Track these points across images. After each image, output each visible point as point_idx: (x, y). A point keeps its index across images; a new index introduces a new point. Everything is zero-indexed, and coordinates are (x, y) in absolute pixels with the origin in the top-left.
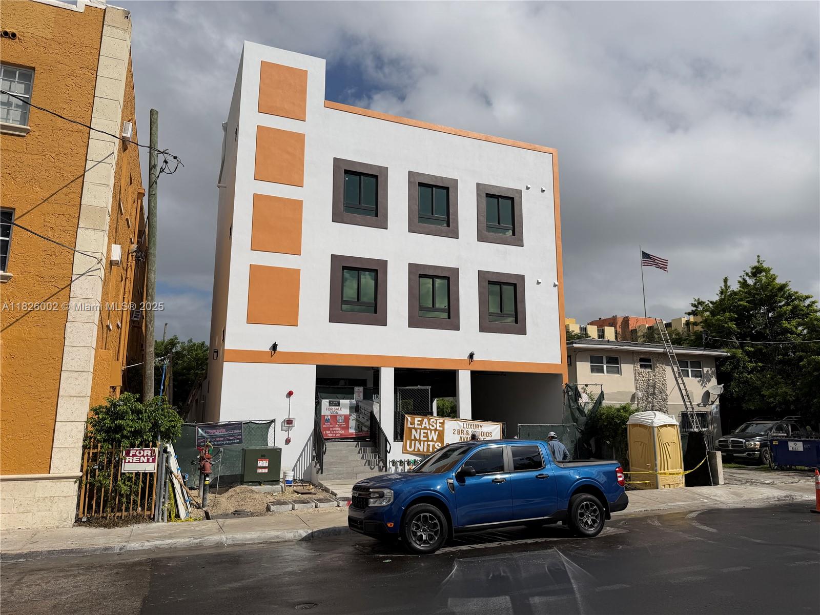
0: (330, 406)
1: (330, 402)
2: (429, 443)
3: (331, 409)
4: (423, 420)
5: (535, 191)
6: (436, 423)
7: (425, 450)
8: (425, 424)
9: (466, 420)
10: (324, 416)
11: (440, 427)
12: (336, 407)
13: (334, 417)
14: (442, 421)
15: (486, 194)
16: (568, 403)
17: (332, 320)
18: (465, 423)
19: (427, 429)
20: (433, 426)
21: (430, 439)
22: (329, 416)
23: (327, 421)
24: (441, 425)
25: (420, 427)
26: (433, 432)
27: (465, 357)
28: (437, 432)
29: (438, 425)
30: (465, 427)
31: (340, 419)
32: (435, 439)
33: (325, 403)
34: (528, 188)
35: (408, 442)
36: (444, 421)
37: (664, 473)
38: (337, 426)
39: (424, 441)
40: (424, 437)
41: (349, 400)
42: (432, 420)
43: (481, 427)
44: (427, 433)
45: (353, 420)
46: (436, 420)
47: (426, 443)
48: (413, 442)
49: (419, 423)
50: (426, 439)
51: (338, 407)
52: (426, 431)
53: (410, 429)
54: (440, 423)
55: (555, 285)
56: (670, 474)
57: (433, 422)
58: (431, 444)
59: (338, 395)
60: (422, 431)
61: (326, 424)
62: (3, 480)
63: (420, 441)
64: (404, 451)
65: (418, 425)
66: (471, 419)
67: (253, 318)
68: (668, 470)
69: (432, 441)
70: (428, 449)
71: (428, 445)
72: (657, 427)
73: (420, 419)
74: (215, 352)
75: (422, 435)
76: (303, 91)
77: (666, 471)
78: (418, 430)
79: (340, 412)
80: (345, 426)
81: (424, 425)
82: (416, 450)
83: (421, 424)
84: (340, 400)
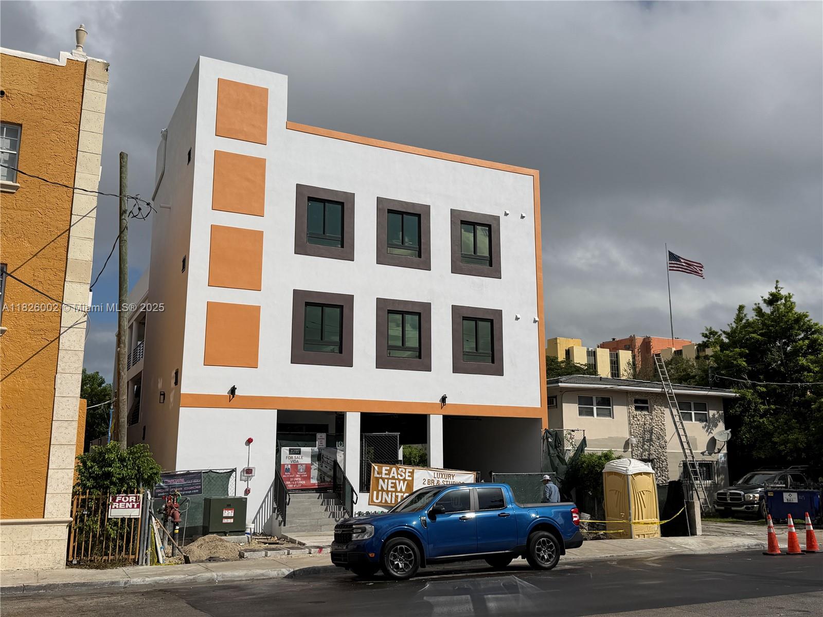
0: (290, 454)
1: (290, 450)
2: (397, 494)
3: (292, 458)
4: (391, 469)
5: (514, 218)
6: (405, 473)
7: (393, 502)
8: (394, 473)
9: (437, 469)
10: (284, 465)
11: (409, 476)
12: (297, 456)
13: (295, 466)
14: (411, 470)
15: (461, 221)
16: (547, 450)
17: (294, 361)
18: (436, 472)
19: (396, 479)
20: (401, 476)
21: (399, 490)
22: (289, 465)
23: (287, 470)
24: (410, 474)
25: (388, 476)
26: (402, 482)
27: (437, 400)
28: (406, 482)
29: (407, 474)
30: (436, 476)
31: (301, 469)
32: (404, 490)
33: (285, 450)
34: (506, 214)
35: (375, 492)
36: (413, 470)
37: (638, 523)
38: (297, 476)
39: (392, 492)
40: (392, 487)
41: (311, 448)
42: (400, 469)
43: (453, 477)
44: (395, 484)
45: (315, 469)
46: (405, 469)
47: (394, 494)
48: (380, 493)
49: (387, 472)
50: (394, 489)
51: (298, 456)
52: (394, 481)
53: (377, 479)
54: (409, 472)
55: (535, 321)
56: (645, 524)
57: (402, 471)
58: (400, 495)
59: (299, 443)
60: (390, 481)
61: (286, 473)
62: (3, 524)
63: (387, 492)
64: (371, 503)
65: (386, 474)
66: (442, 468)
67: (210, 360)
68: (642, 519)
69: (401, 491)
70: (396, 500)
71: (397, 496)
72: (632, 475)
73: (388, 468)
74: (161, 394)
75: (390, 485)
76: (264, 112)
77: (641, 520)
78: (386, 480)
79: (301, 461)
80: (306, 476)
81: (392, 475)
82: (383, 501)
83: (389, 474)
84: (302, 448)
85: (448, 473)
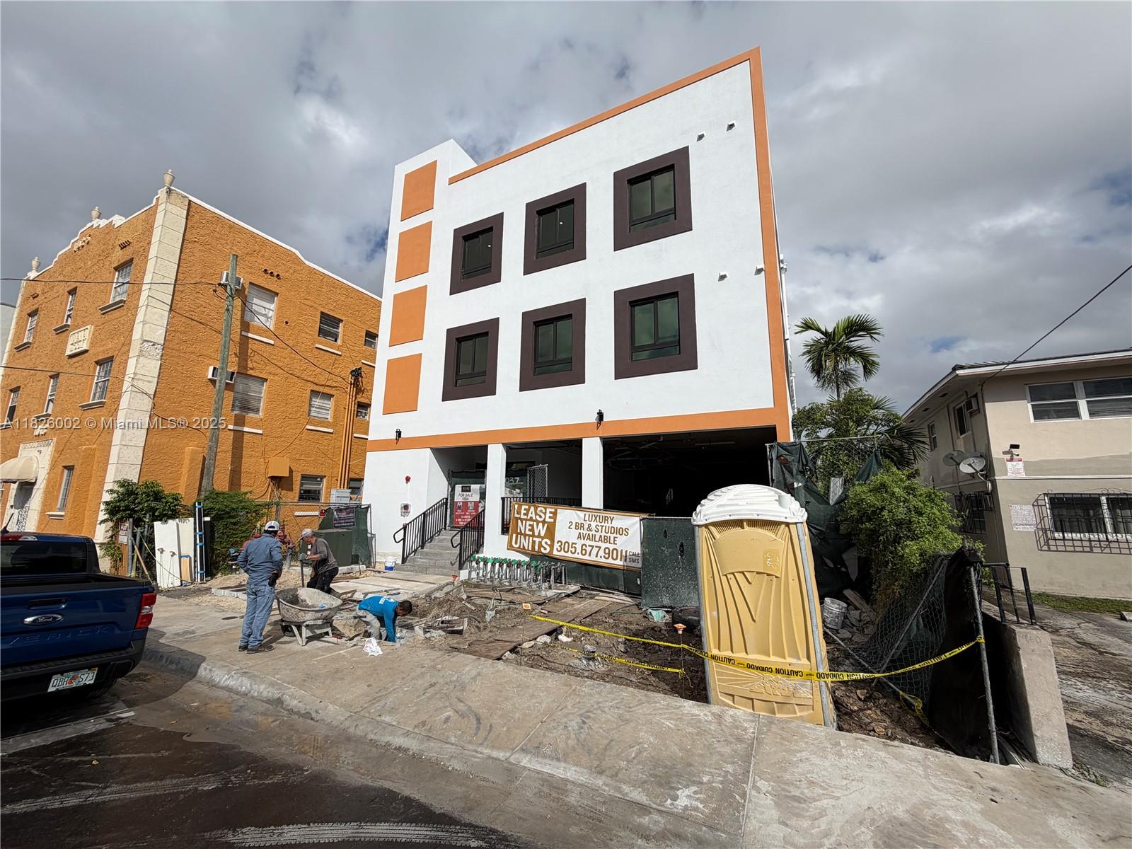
0: (462, 491)
1: (462, 487)
2: (534, 539)
3: (463, 495)
4: (530, 508)
5: (716, 135)
6: (545, 513)
7: (530, 549)
8: (532, 513)
9: (591, 509)
10: (457, 502)
11: (550, 517)
12: (467, 493)
13: (465, 503)
14: (553, 510)
15: (629, 180)
17: (446, 398)
18: (587, 514)
19: (533, 521)
20: (541, 517)
21: (536, 534)
22: (461, 503)
23: (459, 508)
24: (552, 515)
25: (525, 517)
26: (541, 524)
27: (593, 418)
28: (546, 525)
29: (548, 515)
30: (587, 519)
31: (471, 506)
32: (542, 534)
33: (458, 488)
35: (514, 535)
36: (556, 510)
38: (467, 513)
39: (529, 536)
40: (529, 530)
41: (477, 485)
42: (539, 509)
43: (612, 520)
44: (532, 526)
46: (546, 509)
47: (531, 538)
48: (519, 536)
49: (525, 512)
50: (531, 533)
51: (469, 493)
52: (531, 523)
53: (517, 519)
54: (551, 512)
55: (760, 271)
57: (541, 511)
58: (537, 540)
59: (470, 480)
60: (528, 523)
61: (458, 511)
63: (525, 535)
64: (510, 547)
65: (524, 514)
66: (602, 508)
69: (539, 536)
70: (533, 547)
71: (534, 542)
73: (527, 507)
75: (528, 527)
77: (739, 655)
78: (524, 522)
79: (470, 499)
81: (530, 515)
82: (522, 547)
83: (526, 514)
84: (472, 485)
85: (604, 515)
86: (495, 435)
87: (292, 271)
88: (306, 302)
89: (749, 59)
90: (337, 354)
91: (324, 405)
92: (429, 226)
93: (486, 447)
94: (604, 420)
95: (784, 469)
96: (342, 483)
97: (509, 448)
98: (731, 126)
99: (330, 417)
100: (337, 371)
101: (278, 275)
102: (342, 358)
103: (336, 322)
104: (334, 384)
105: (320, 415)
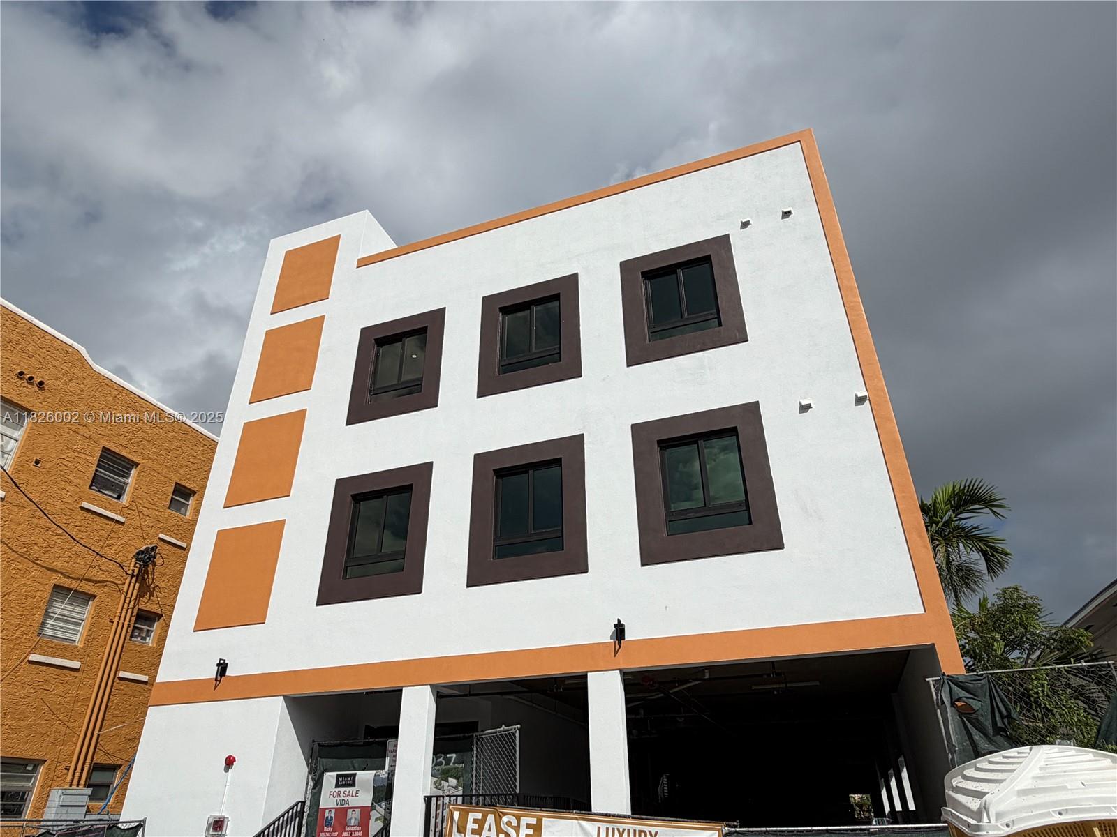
0: (337, 786)
1: (338, 776)
3: (339, 794)
4: (485, 817)
5: (766, 223)
6: (517, 829)
8: (489, 830)
9: (606, 815)
10: (324, 810)
12: (348, 789)
13: (342, 812)
14: (534, 821)
17: (323, 599)
18: (603, 826)
20: (509, 835)
22: (333, 811)
23: (328, 822)
24: (531, 831)
27: (603, 636)
29: (524, 831)
31: (353, 817)
33: (330, 778)
34: (743, 226)
36: (540, 821)
38: (344, 834)
41: (374, 772)
42: (505, 819)
45: (376, 820)
46: (519, 818)
49: (476, 826)
51: (351, 789)
54: (528, 826)
55: (860, 401)
57: (509, 824)
59: (355, 761)
61: (325, 829)
65: (474, 832)
66: (629, 812)
73: (479, 816)
79: (354, 802)
80: (360, 834)
81: (485, 834)
84: (358, 772)
85: (638, 828)
86: (415, 670)
87: (66, 378)
88: (81, 430)
89: (799, 141)
90: (118, 522)
91: (73, 615)
92: (318, 322)
93: (398, 693)
94: (626, 639)
95: (969, 725)
96: (77, 775)
97: (443, 696)
98: (787, 214)
99: (79, 639)
100: (110, 553)
101: (41, 383)
102: (125, 528)
103: (125, 465)
104: (101, 576)
105: (60, 634)
